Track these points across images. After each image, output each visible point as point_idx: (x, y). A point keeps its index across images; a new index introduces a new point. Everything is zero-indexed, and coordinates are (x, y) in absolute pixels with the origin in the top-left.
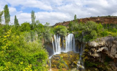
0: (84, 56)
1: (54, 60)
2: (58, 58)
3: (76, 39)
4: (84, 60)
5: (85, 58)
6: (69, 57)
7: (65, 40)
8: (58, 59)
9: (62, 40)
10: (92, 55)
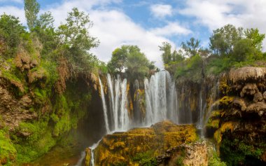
0: (218, 121)
1: (107, 153)
2: (123, 143)
3: (182, 80)
4: (218, 136)
5: (223, 129)
6: (159, 137)
7: (142, 88)
8: (120, 148)
9: (132, 91)
10: (252, 107)
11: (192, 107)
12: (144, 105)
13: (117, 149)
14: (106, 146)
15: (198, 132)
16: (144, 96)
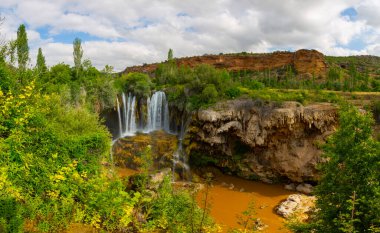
0: (189, 141)
1: (121, 150)
2: (131, 145)
3: (172, 104)
4: (188, 150)
5: (191, 147)
8: (129, 148)
9: (138, 106)
10: (207, 140)
11: (178, 123)
12: (146, 117)
13: (127, 149)
14: (120, 146)
15: (178, 143)
16: (146, 111)
